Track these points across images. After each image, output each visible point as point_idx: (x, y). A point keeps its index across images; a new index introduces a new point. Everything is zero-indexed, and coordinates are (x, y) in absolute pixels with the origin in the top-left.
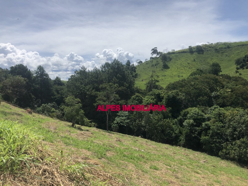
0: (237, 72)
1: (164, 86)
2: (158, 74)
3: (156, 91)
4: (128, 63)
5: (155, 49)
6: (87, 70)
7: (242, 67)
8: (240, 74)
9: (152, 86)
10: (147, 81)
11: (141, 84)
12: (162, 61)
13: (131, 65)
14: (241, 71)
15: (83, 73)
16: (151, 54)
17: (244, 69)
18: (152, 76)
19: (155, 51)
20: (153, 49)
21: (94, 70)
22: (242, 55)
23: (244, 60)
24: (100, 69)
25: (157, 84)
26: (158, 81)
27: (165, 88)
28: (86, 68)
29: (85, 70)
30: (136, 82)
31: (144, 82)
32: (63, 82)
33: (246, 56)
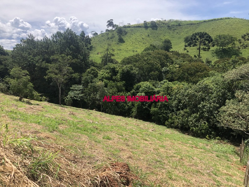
0: (185, 49)
1: (119, 61)
2: (114, 48)
3: (112, 65)
4: (83, 34)
5: (111, 21)
6: (35, 39)
7: (189, 45)
8: (188, 51)
9: (107, 59)
10: (103, 55)
11: (96, 57)
12: (118, 35)
13: (86, 36)
14: (188, 48)
15: (30, 42)
16: (107, 26)
17: (191, 47)
18: (107, 50)
19: (110, 23)
20: (108, 21)
21: (44, 39)
22: (190, 34)
23: (191, 39)
24: (51, 39)
25: (112, 58)
26: (113, 55)
27: (120, 62)
28: (34, 36)
29: (33, 39)
30: (91, 55)
31: (100, 56)
32: (6, 52)
33: (193, 35)
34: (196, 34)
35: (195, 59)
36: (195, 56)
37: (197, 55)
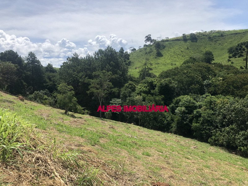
0: (229, 61)
1: (157, 74)
2: (152, 62)
3: (149, 79)
4: (122, 50)
5: (149, 36)
7: (234, 56)
8: (232, 63)
9: (145, 73)
10: (140, 69)
11: (134, 72)
12: (156, 49)
13: (124, 52)
14: (233, 59)
15: (75, 60)
16: (145, 41)
17: (236, 57)
18: (145, 64)
19: (148, 38)
20: (146, 37)
21: (86, 57)
22: (235, 44)
23: (237, 49)
24: (93, 56)
25: (150, 72)
26: (151, 69)
27: (158, 76)
28: (78, 55)
29: (78, 57)
30: (130, 70)
31: (138, 70)
32: (55, 69)
33: (238, 45)
34: (242, 44)
35: (241, 70)
36: (241, 68)
37: (243, 67)
